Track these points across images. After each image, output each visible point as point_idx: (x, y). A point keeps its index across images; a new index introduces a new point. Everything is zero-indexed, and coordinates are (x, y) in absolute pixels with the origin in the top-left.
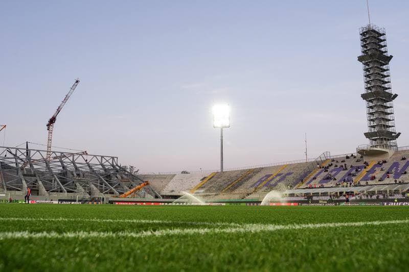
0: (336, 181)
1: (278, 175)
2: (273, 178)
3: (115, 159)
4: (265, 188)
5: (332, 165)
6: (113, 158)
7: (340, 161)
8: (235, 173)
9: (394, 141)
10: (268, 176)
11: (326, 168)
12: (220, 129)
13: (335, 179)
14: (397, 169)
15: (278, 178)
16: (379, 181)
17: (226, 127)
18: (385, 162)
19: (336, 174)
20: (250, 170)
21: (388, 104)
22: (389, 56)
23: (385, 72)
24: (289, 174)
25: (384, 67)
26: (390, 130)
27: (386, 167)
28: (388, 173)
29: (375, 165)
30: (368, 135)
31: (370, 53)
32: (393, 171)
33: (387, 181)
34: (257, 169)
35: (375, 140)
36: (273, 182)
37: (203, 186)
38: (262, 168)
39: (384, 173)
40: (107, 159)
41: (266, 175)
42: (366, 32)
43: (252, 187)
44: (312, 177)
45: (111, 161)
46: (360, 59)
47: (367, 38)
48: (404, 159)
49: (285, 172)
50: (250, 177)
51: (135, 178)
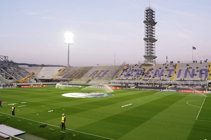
0: (133, 77)
1: (102, 71)
2: (100, 73)
3: (7, 57)
4: (97, 78)
5: (128, 68)
6: (5, 57)
7: (132, 67)
8: (78, 68)
9: (154, 60)
10: (97, 71)
11: (126, 70)
12: (68, 45)
13: (132, 76)
14: (159, 73)
15: (103, 73)
16: (153, 78)
17: (71, 44)
18: (152, 69)
19: (132, 73)
20: (85, 67)
21: (153, 43)
22: (156, 22)
23: (153, 29)
24: (108, 71)
25: (153, 27)
26: (153, 55)
27: (154, 71)
28: (155, 74)
29: (148, 70)
30: (145, 57)
31: (149, 20)
32: (157, 73)
33: (156, 78)
34: (89, 67)
35: (148, 59)
36: (101, 75)
37: (61, 74)
38: (92, 67)
39: (153, 74)
40: (2, 57)
41: (96, 71)
42: (148, 10)
43: (90, 76)
44: (120, 74)
45: (4, 59)
46: (145, 22)
47: (148, 13)
48: (160, 68)
49: (105, 70)
50: (87, 71)
51: (19, 68)
